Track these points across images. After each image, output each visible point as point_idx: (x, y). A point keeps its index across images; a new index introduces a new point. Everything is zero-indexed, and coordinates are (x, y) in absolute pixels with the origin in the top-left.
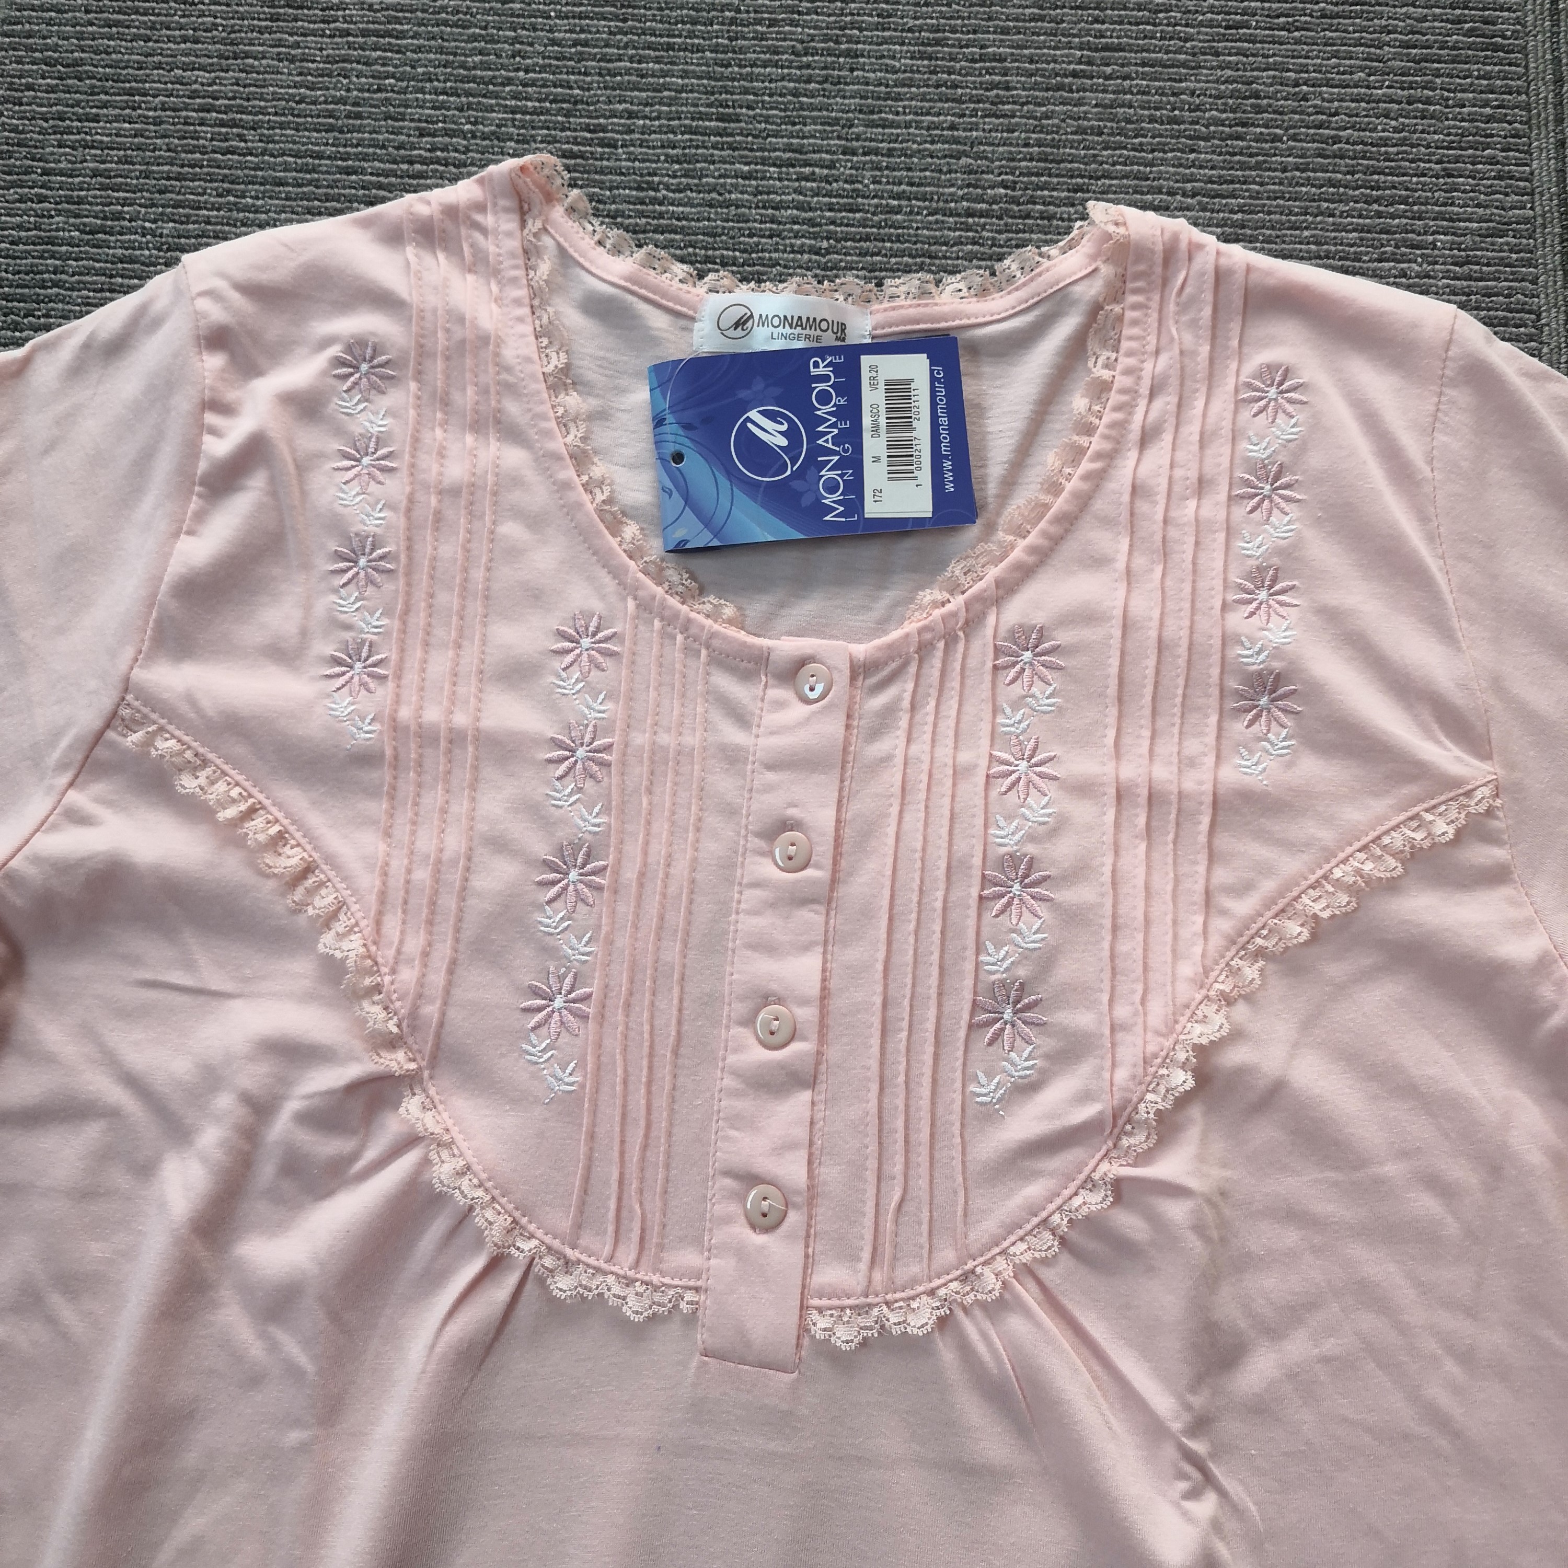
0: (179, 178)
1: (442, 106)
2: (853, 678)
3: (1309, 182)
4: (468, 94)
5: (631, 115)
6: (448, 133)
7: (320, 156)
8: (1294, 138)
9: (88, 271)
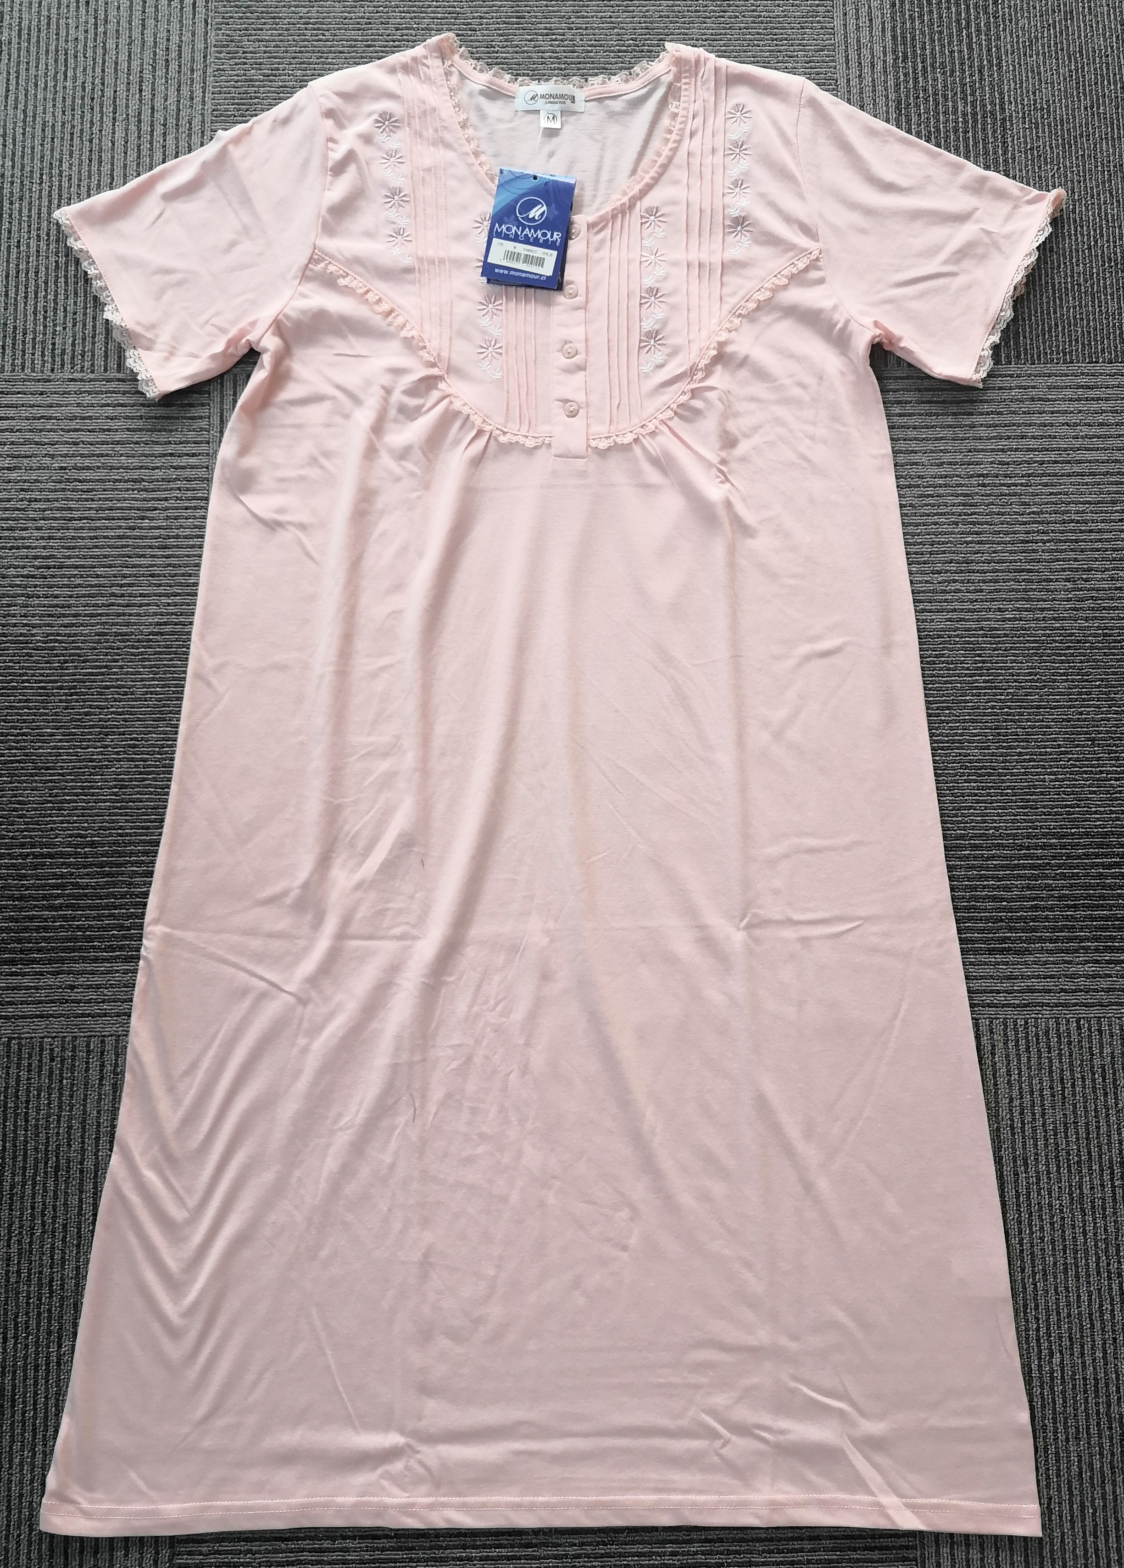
0: (300, 52)
1: (404, 18)
2: (588, 230)
3: (750, 33)
4: (414, 12)
5: (481, 18)
6: (407, 28)
7: (356, 40)
8: (743, 16)
9: (269, 92)
